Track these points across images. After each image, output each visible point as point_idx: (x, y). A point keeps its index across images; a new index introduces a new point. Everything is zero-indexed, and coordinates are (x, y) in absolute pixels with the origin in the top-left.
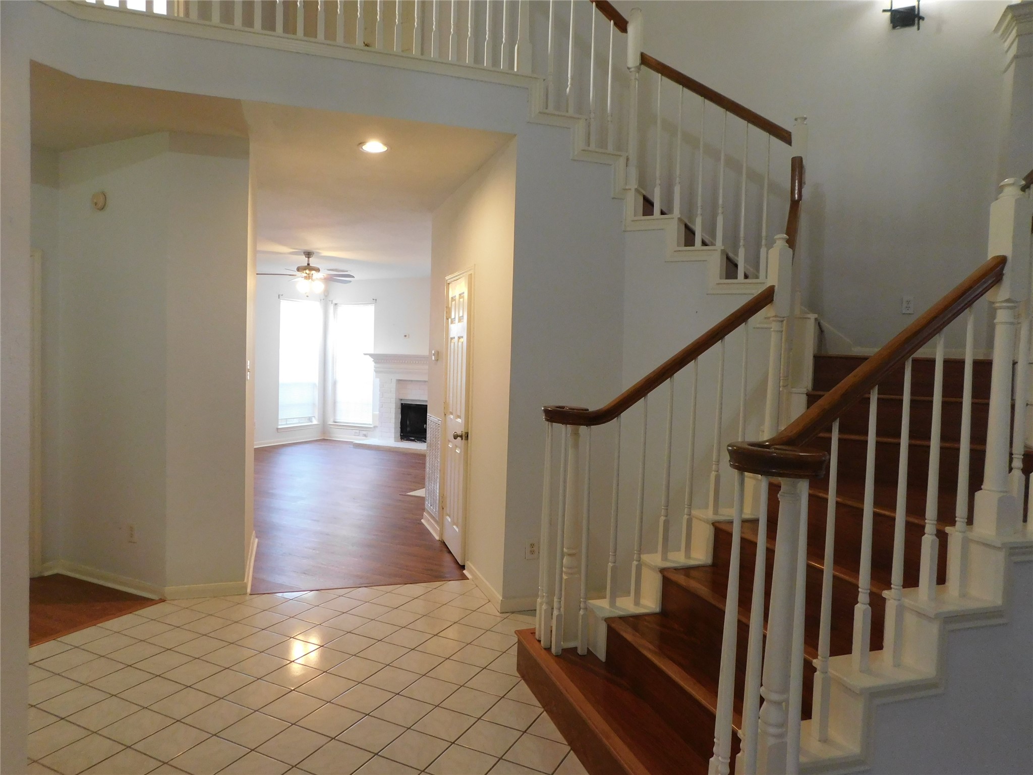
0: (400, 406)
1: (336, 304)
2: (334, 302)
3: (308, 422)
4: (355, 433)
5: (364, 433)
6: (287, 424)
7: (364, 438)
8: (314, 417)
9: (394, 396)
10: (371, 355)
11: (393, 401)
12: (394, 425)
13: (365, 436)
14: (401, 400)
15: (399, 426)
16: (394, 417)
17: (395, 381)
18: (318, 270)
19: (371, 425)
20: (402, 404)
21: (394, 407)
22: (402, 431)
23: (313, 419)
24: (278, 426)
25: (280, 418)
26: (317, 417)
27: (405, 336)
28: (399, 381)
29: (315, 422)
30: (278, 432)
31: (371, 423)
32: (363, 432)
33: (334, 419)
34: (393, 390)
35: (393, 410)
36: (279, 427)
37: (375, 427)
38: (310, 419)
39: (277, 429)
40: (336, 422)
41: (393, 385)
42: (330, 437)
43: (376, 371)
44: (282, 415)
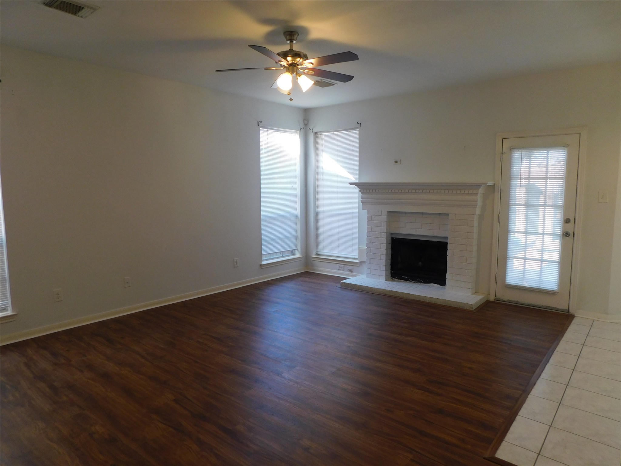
0: (390, 241)
1: (316, 133)
2: (314, 130)
3: (291, 255)
4: (339, 267)
5: (350, 268)
6: (270, 259)
7: (349, 273)
8: (297, 249)
9: (385, 230)
10: (357, 184)
11: (384, 235)
12: (385, 261)
13: (350, 271)
14: (392, 234)
15: (389, 261)
16: (385, 253)
17: (386, 213)
18: (305, 57)
19: (356, 259)
20: (392, 238)
21: (385, 242)
22: (392, 269)
23: (296, 252)
24: (261, 261)
25: (263, 253)
26: (300, 249)
27: (396, 162)
28: (390, 213)
29: (298, 255)
30: (261, 268)
31: (357, 257)
32: (348, 266)
33: (317, 252)
34: (384, 223)
35: (384, 246)
36: (263, 263)
37: (361, 262)
38: (293, 252)
39: (261, 265)
40: (318, 255)
41: (384, 217)
42: (314, 270)
43: (363, 202)
44: (265, 250)
